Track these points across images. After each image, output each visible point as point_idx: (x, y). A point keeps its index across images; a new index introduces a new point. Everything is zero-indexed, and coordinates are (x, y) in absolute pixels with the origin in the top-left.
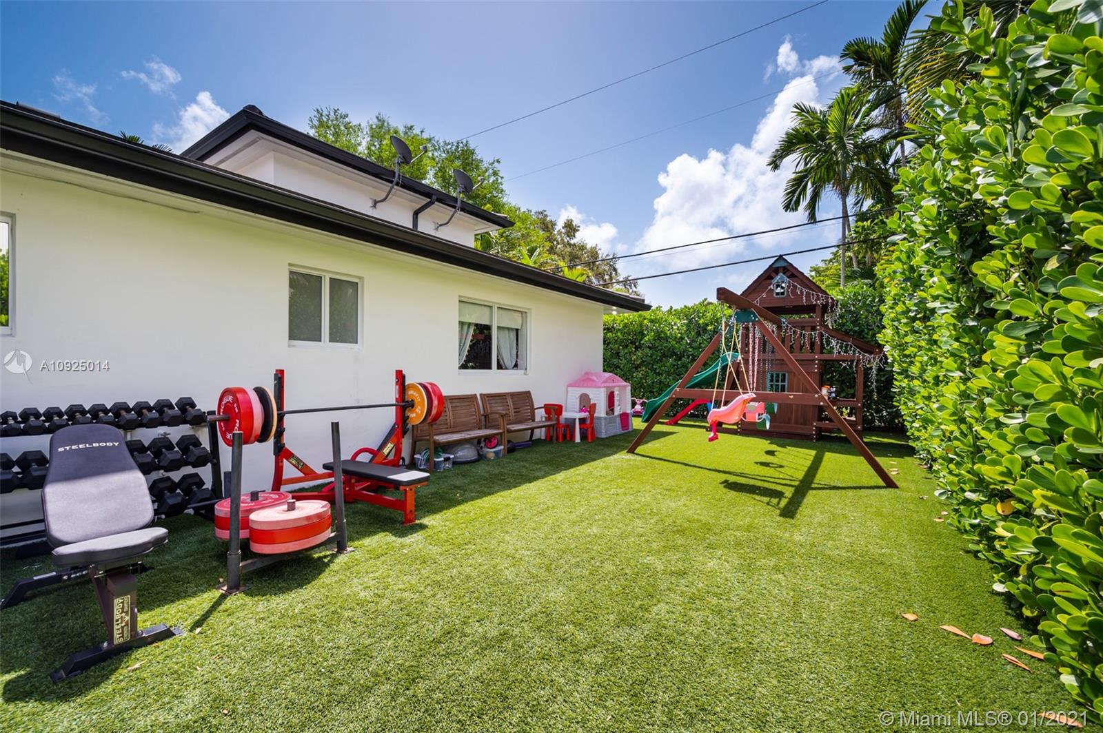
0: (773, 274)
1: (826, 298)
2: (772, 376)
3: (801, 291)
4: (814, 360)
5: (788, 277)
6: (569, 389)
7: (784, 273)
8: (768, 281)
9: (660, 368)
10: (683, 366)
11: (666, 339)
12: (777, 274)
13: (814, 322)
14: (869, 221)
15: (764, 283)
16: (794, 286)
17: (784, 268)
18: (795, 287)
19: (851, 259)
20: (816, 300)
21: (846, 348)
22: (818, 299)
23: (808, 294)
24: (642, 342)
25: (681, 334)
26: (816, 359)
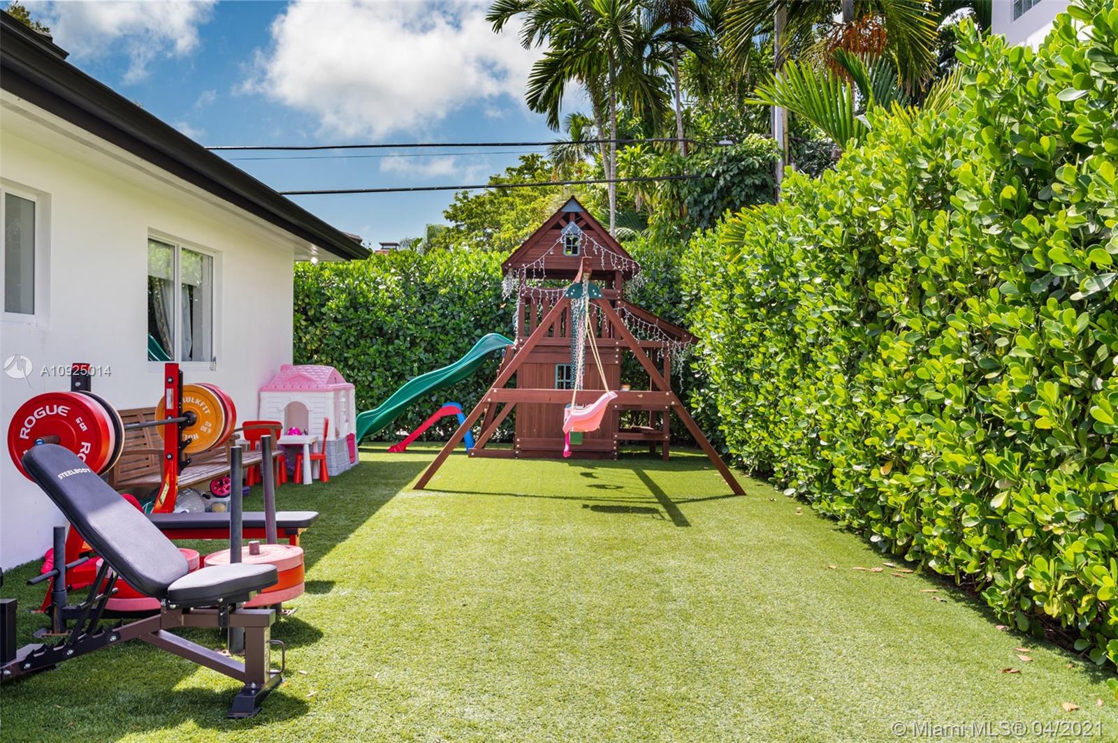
0: (562, 222)
1: (630, 263)
2: (561, 368)
3: (599, 249)
4: (613, 348)
5: (582, 229)
6: (264, 395)
7: (576, 222)
8: (556, 232)
9: (356, 356)
10: (397, 354)
11: (367, 307)
12: (568, 222)
13: (614, 295)
14: (639, 147)
15: (550, 233)
16: (590, 242)
17: (577, 214)
18: (591, 244)
19: (605, 193)
20: (617, 265)
21: (651, 331)
22: (620, 263)
23: (607, 255)
24: (324, 310)
25: (393, 298)
26: (617, 347)
